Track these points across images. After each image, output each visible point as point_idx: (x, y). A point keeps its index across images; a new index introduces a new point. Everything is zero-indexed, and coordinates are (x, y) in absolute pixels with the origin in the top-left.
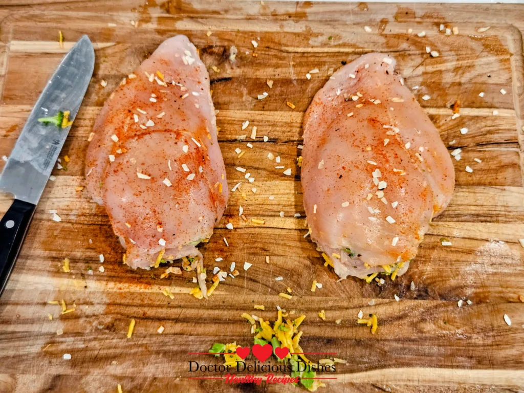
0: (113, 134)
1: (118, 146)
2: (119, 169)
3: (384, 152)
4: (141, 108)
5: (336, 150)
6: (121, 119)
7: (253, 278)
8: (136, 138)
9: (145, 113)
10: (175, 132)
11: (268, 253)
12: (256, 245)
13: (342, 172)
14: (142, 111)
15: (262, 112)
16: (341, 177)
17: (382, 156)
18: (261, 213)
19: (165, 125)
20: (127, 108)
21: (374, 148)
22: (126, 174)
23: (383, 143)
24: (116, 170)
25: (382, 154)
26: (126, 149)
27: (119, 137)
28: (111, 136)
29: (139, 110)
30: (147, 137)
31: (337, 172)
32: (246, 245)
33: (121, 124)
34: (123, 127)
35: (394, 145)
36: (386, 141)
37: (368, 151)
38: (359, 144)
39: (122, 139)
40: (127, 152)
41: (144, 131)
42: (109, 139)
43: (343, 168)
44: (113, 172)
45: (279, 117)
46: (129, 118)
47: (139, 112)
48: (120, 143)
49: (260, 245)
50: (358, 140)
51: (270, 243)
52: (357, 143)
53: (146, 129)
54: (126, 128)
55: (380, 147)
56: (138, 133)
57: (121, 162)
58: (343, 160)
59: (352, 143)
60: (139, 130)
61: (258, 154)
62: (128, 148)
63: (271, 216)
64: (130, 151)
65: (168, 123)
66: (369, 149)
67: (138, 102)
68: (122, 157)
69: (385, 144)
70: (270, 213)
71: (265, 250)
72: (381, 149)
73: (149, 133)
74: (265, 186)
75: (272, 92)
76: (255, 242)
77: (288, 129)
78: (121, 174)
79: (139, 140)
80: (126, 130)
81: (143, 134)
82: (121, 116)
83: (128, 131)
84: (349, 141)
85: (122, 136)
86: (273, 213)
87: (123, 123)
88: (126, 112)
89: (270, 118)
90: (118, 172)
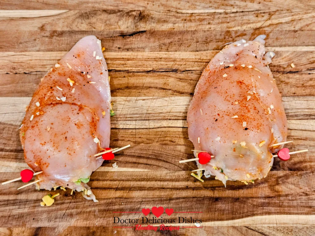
0: (37, 101)
1: (38, 109)
2: (35, 125)
3: (247, 105)
4: (60, 86)
5: (214, 102)
6: (44, 92)
7: (166, 160)
8: (52, 105)
9: (61, 90)
10: (79, 106)
11: (174, 144)
12: (166, 139)
13: (217, 117)
14: (59, 89)
15: (167, 53)
16: (217, 120)
17: (245, 108)
18: (169, 118)
19: (73, 100)
20: (50, 85)
21: (240, 102)
22: (39, 129)
23: (246, 98)
24: (33, 125)
25: (245, 107)
26: (43, 112)
27: (40, 104)
28: (35, 103)
29: (58, 87)
30: (59, 106)
31: (214, 117)
32: (159, 139)
33: (44, 96)
34: (44, 97)
35: (254, 101)
36: (249, 98)
37: (235, 104)
38: (229, 99)
39: (42, 105)
40: (43, 114)
41: (58, 102)
42: (34, 105)
43: (218, 114)
44: (31, 127)
45: (178, 56)
46: (50, 92)
47: (58, 89)
48: (40, 108)
49: (169, 139)
50: (229, 96)
51: (176, 137)
52: (228, 98)
53: (59, 101)
54: (46, 98)
55: (244, 102)
56: (54, 103)
57: (38, 120)
58: (218, 109)
59: (225, 98)
60: (55, 101)
61: (165, 79)
62: (45, 111)
63: (176, 119)
64: (45, 113)
65: (76, 99)
66: (237, 103)
67: (59, 82)
68: (39, 118)
69: (248, 99)
70: (175, 118)
71: (172, 141)
72: (245, 103)
73: (61, 104)
74: (171, 100)
75: (173, 40)
76: (166, 137)
77: (184, 63)
78: (36, 129)
79: (53, 107)
80: (46, 100)
81: (57, 104)
82: (45, 91)
83: (47, 100)
84: (222, 97)
85: (43, 104)
86: (177, 118)
87: (45, 95)
88: (49, 88)
89: (172, 56)
90: (34, 128)
